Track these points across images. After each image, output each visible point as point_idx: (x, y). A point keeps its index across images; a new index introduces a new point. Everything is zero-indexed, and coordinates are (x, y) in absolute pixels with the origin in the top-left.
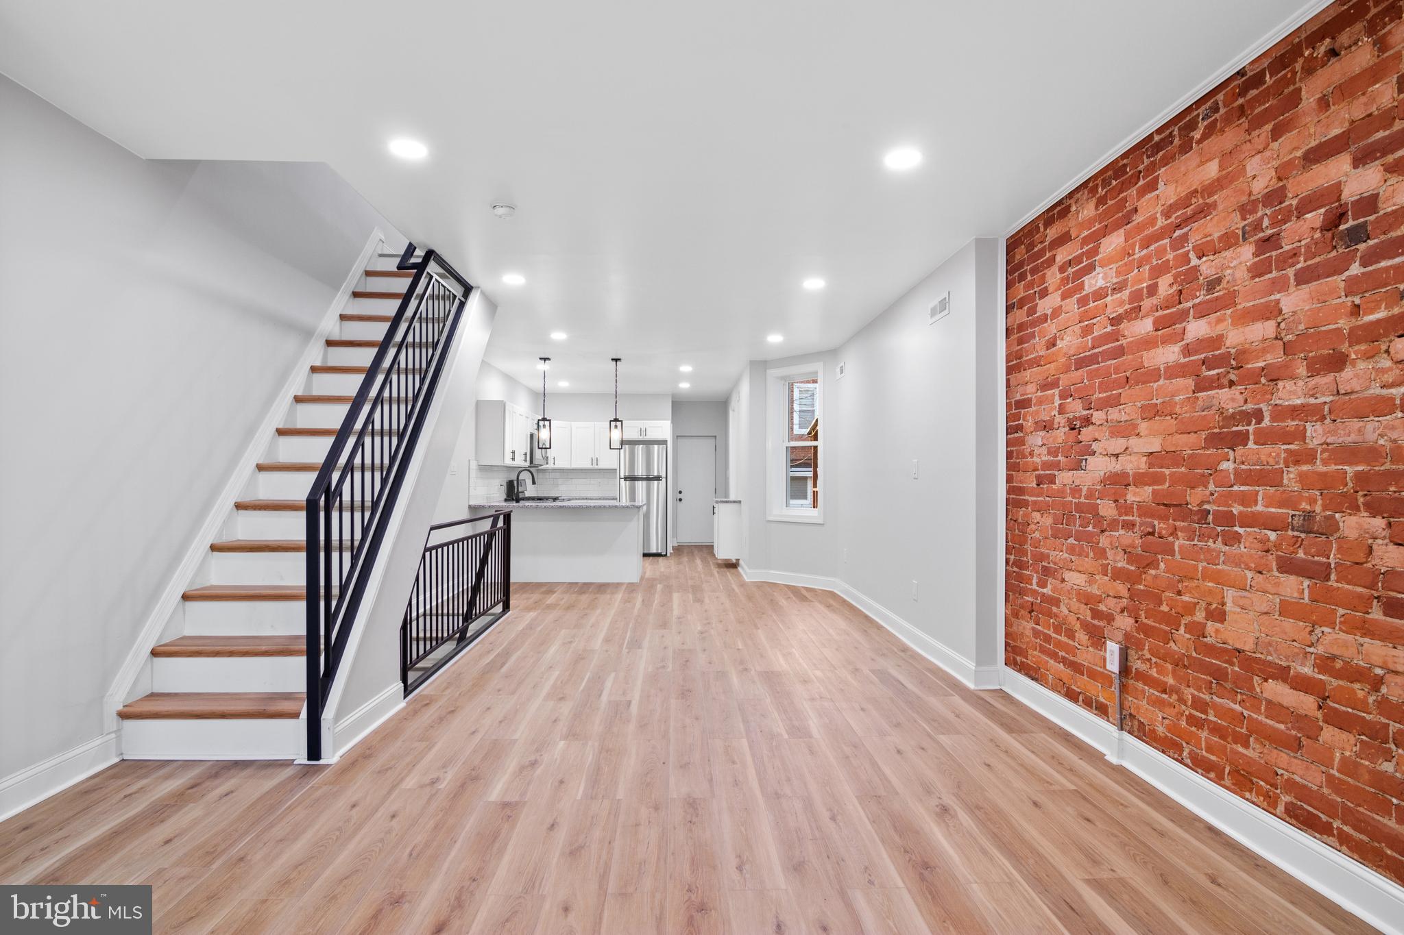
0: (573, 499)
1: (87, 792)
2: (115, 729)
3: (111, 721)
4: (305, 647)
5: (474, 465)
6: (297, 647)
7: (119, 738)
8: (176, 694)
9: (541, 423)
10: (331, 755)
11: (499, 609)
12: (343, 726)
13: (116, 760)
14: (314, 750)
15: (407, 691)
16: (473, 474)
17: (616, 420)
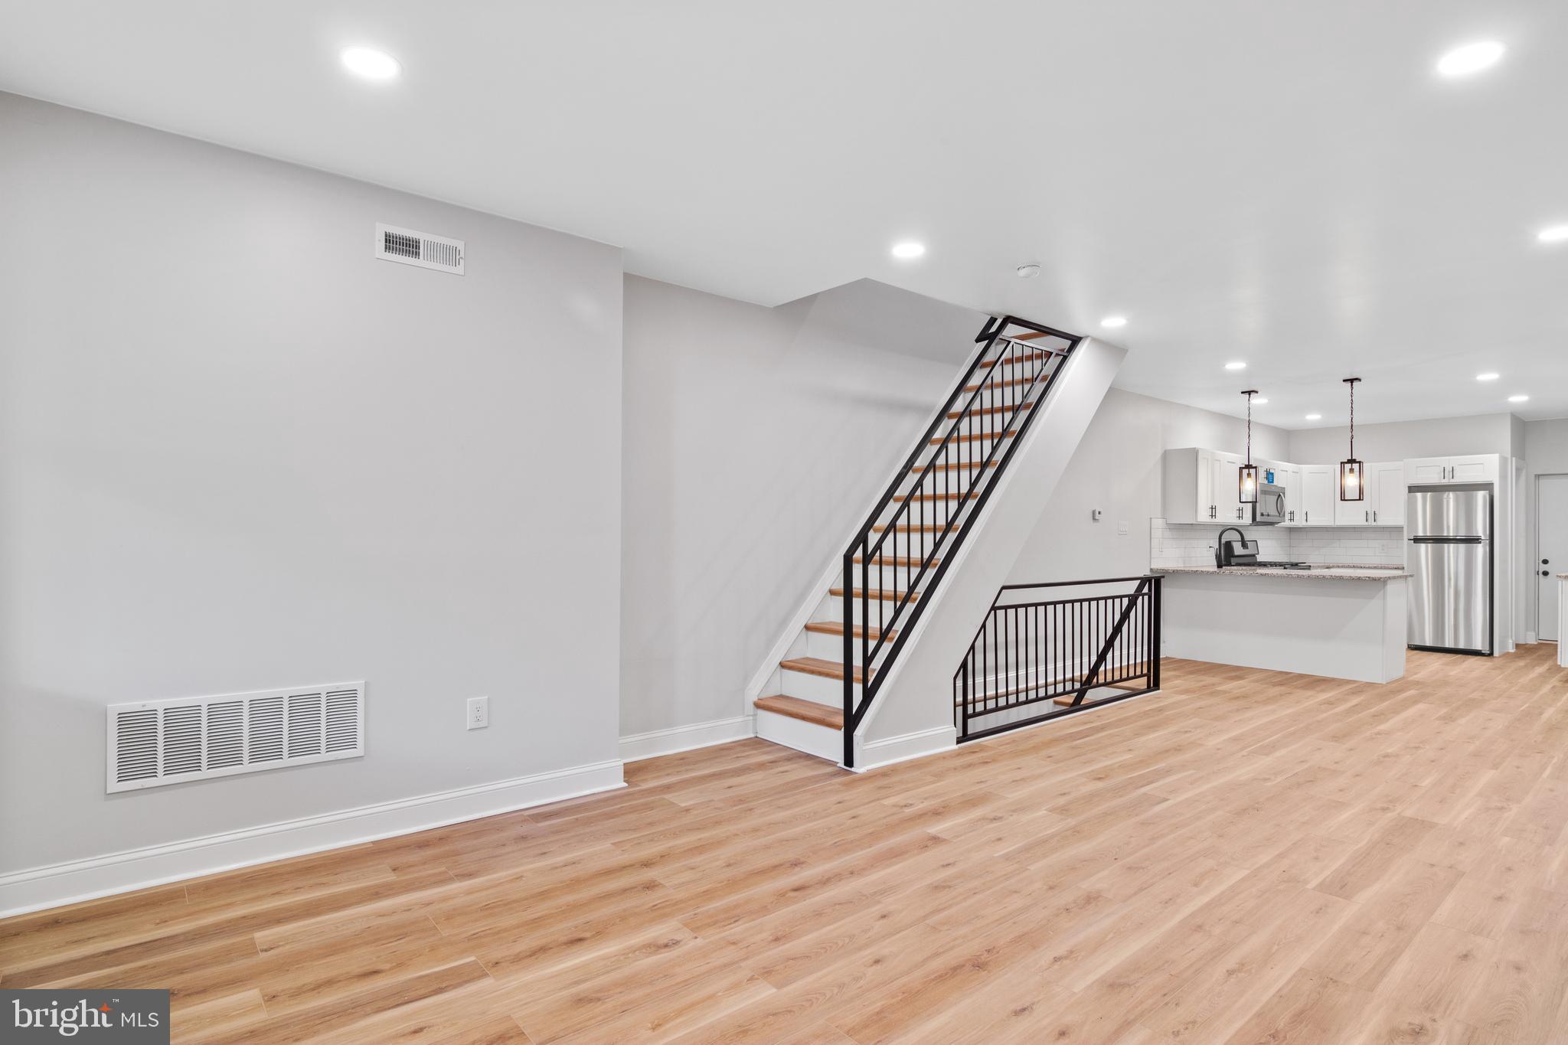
0: (1333, 567)
1: (723, 749)
2: (752, 713)
3: (750, 708)
4: (842, 673)
5: (1159, 523)
6: (837, 673)
7: (755, 720)
8: (792, 698)
9: (1245, 471)
10: (860, 768)
11: (1142, 682)
12: (871, 746)
13: (752, 735)
14: (849, 760)
15: (964, 737)
16: (1157, 533)
17: (1352, 461)
